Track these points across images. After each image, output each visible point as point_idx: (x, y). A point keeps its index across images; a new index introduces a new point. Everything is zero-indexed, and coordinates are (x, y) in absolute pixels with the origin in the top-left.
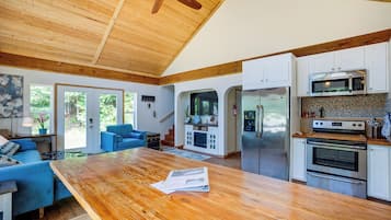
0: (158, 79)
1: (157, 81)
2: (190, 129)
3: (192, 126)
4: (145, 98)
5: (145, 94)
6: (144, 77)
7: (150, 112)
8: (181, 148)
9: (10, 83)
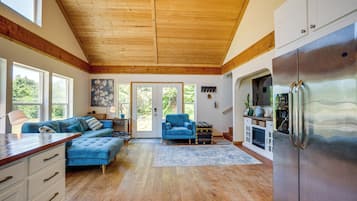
0: (220, 69)
1: (218, 71)
2: (249, 123)
3: (250, 119)
4: (204, 89)
5: (204, 85)
6: (204, 68)
7: (211, 102)
8: (239, 144)
9: (107, 85)
